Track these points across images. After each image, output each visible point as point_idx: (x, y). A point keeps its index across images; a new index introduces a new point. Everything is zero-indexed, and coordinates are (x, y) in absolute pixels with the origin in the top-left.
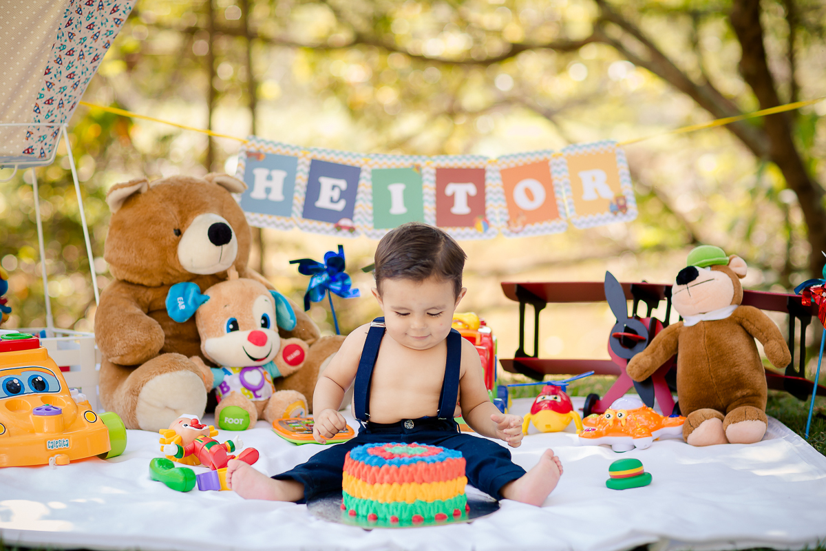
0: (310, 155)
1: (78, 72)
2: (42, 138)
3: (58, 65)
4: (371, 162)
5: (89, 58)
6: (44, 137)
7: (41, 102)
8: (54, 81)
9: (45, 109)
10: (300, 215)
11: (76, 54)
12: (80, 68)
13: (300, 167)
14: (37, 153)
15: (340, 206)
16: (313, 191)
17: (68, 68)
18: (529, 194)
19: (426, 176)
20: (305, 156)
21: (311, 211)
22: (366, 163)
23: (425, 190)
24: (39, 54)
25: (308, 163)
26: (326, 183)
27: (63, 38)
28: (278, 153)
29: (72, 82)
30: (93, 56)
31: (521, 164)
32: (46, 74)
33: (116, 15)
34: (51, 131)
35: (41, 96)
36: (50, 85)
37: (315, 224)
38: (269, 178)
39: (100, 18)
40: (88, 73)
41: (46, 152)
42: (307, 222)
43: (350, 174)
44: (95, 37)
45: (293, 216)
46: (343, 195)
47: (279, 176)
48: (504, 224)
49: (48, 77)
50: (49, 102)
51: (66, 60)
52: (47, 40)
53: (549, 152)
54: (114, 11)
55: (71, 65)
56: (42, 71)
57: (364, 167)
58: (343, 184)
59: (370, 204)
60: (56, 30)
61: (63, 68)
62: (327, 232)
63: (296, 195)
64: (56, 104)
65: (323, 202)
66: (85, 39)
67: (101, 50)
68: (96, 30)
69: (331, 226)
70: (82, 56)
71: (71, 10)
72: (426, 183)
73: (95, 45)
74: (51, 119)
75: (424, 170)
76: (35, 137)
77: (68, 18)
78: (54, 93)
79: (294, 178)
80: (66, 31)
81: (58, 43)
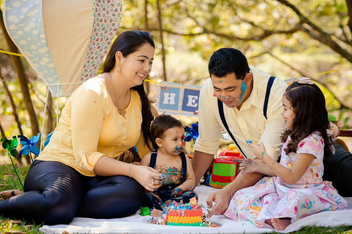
0: (184, 87)
3: (88, 63)
5: (99, 58)
7: (83, 77)
8: (88, 69)
9: (85, 78)
10: (181, 109)
12: (96, 62)
13: (180, 92)
15: (196, 105)
16: (185, 100)
17: (92, 63)
20: (182, 88)
21: (185, 108)
24: (81, 61)
25: (184, 90)
26: (190, 97)
27: (89, 54)
28: (172, 87)
29: (94, 67)
32: (84, 67)
35: (83, 74)
36: (86, 71)
37: (186, 112)
38: (169, 96)
39: (102, 44)
40: (99, 63)
42: (184, 112)
45: (179, 110)
46: (196, 101)
47: (173, 95)
49: (85, 68)
51: (91, 61)
52: (83, 56)
54: (107, 40)
56: (82, 66)
58: (196, 97)
60: (86, 52)
61: (90, 64)
62: (191, 115)
63: (179, 102)
64: (89, 76)
65: (189, 104)
66: (97, 52)
67: (103, 54)
68: (101, 48)
69: (192, 113)
70: (96, 58)
71: (91, 44)
73: (101, 53)
77: (90, 48)
78: (88, 73)
79: (179, 96)
80: (90, 52)
81: (87, 56)
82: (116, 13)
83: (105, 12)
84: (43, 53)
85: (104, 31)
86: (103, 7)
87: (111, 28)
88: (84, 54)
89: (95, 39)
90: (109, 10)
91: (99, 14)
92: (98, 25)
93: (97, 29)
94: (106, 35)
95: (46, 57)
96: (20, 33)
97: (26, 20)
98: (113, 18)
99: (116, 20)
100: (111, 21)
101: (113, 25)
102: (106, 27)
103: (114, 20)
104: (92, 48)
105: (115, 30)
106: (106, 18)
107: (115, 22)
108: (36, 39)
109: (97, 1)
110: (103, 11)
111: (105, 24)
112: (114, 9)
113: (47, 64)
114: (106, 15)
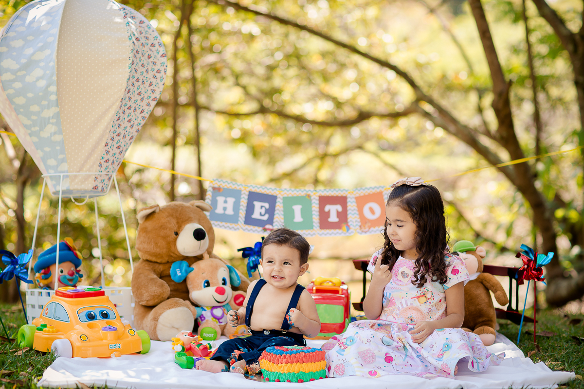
0: (248, 189)
1: (122, 145)
2: (102, 181)
3: (112, 141)
4: (282, 193)
5: (128, 138)
6: (104, 180)
7: (102, 162)
8: (110, 150)
9: (104, 165)
10: (243, 223)
11: (122, 136)
12: (123, 143)
13: (242, 196)
14: (100, 188)
15: (266, 217)
16: (250, 209)
17: (117, 143)
18: (372, 211)
19: (313, 201)
20: (245, 189)
21: (249, 220)
22: (280, 193)
23: (313, 209)
24: (102, 136)
25: (247, 193)
26: (257, 205)
27: (115, 127)
28: (230, 188)
29: (119, 151)
30: (130, 136)
31: (367, 194)
32: (106, 146)
33: (143, 115)
34: (107, 177)
35: (103, 158)
36: (107, 152)
37: (251, 227)
38: (226, 202)
39: (134, 116)
40: (127, 146)
41: (105, 188)
42: (247, 227)
43: (271, 199)
44: (132, 126)
45: (239, 223)
46: (267, 211)
47: (231, 201)
48: (358, 227)
49: (107, 148)
50: (107, 161)
51: (116, 138)
52: (107, 128)
53: (383, 187)
54: (142, 112)
55: (119, 141)
56: (104, 144)
57: (278, 196)
58: (267, 205)
59: (282, 217)
60: (112, 122)
61: (115, 143)
62: (259, 232)
63: (241, 211)
64: (110, 162)
65: (256, 215)
66: (126, 127)
67: (134, 133)
68: (132, 123)
69: (260, 229)
70: (124, 137)
71: (120, 111)
72: (314, 205)
73: (131, 131)
74: (107, 170)
75: (312, 198)
76: (99, 179)
77: (118, 116)
78: (109, 157)
79: (239, 202)
80: (117, 123)
81: (112, 131)
82: (158, 75)
83: (144, 70)
84: (49, 118)
86: (142, 62)
87: (150, 95)
88: (108, 124)
89: (126, 104)
90: (150, 69)
91: (136, 70)
92: (133, 85)
93: (131, 91)
94: (142, 104)
95: (52, 123)
96: (18, 85)
97: (30, 65)
98: (154, 81)
99: (157, 85)
100: (151, 85)
101: (153, 91)
102: (143, 92)
103: (154, 83)
104: (121, 118)
105: (154, 100)
106: (144, 79)
107: (155, 88)
108: (41, 94)
109: (135, 51)
110: (141, 67)
111: (142, 86)
112: (156, 68)
113: (51, 136)
114: (145, 74)
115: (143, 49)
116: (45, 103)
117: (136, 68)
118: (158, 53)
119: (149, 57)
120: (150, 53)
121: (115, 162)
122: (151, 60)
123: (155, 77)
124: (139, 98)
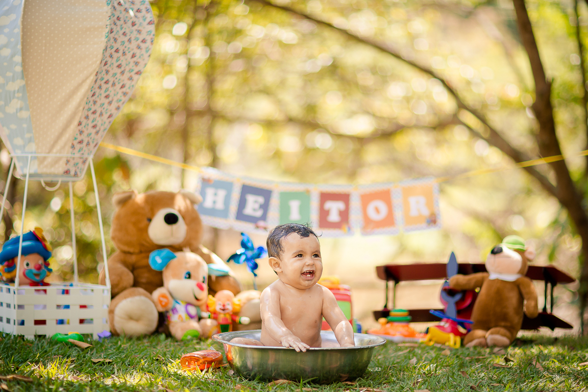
0: (242, 182)
1: (99, 124)
2: (76, 165)
3: (86, 120)
4: (280, 188)
5: (106, 116)
6: (77, 164)
7: (75, 142)
8: (84, 129)
9: (78, 146)
11: (98, 113)
12: (100, 122)
14: (72, 173)
15: (259, 213)
16: (243, 203)
17: (93, 122)
18: (377, 210)
20: (238, 182)
21: (242, 216)
22: (277, 188)
24: (74, 114)
25: (241, 186)
26: (251, 199)
27: (90, 104)
29: (94, 131)
30: (108, 115)
32: (79, 125)
33: (123, 90)
34: (81, 160)
35: (76, 139)
36: (81, 132)
38: (216, 195)
39: (113, 92)
40: (105, 125)
41: (79, 173)
42: (239, 222)
43: (266, 194)
44: (110, 103)
45: (230, 218)
46: (262, 207)
47: (222, 193)
49: (80, 127)
50: (81, 142)
51: (91, 117)
52: (79, 105)
54: (122, 87)
55: (94, 120)
56: (76, 123)
57: (275, 191)
58: (261, 200)
60: (85, 99)
61: (89, 122)
63: (233, 206)
64: (85, 143)
65: (248, 211)
66: (103, 104)
67: (114, 112)
68: (110, 99)
69: (253, 225)
70: (101, 114)
71: (95, 87)
73: (110, 108)
74: (81, 152)
75: (312, 193)
76: (72, 162)
77: (93, 92)
78: (84, 137)
79: (231, 196)
80: (92, 99)
81: (87, 107)
82: (143, 45)
83: (126, 39)
84: (14, 92)
85: (120, 70)
86: (123, 31)
87: (132, 68)
88: (82, 100)
89: (102, 79)
90: (133, 39)
91: (115, 40)
92: (111, 56)
93: (109, 63)
94: (122, 78)
95: (18, 98)
98: (138, 52)
99: (141, 57)
100: (133, 56)
101: (136, 63)
102: (124, 64)
103: (138, 55)
104: (97, 94)
105: (137, 73)
106: (126, 49)
107: (139, 60)
108: (5, 64)
109: (115, 18)
110: (122, 37)
111: (122, 58)
112: (141, 38)
113: (17, 112)
114: (127, 44)
115: (126, 15)
116: (9, 74)
117: (116, 36)
118: (145, 20)
119: (133, 24)
120: (135, 20)
121: (91, 143)
122: (135, 27)
123: (139, 47)
124: (119, 71)
